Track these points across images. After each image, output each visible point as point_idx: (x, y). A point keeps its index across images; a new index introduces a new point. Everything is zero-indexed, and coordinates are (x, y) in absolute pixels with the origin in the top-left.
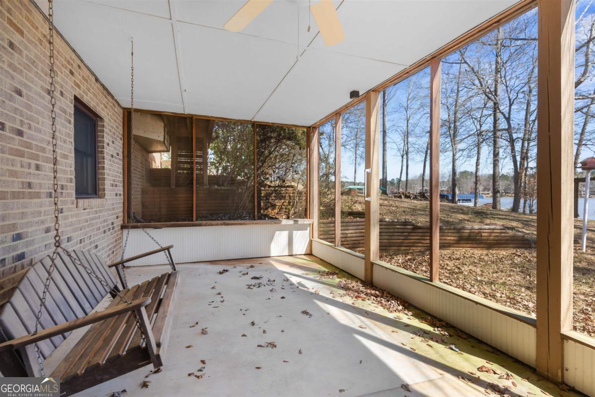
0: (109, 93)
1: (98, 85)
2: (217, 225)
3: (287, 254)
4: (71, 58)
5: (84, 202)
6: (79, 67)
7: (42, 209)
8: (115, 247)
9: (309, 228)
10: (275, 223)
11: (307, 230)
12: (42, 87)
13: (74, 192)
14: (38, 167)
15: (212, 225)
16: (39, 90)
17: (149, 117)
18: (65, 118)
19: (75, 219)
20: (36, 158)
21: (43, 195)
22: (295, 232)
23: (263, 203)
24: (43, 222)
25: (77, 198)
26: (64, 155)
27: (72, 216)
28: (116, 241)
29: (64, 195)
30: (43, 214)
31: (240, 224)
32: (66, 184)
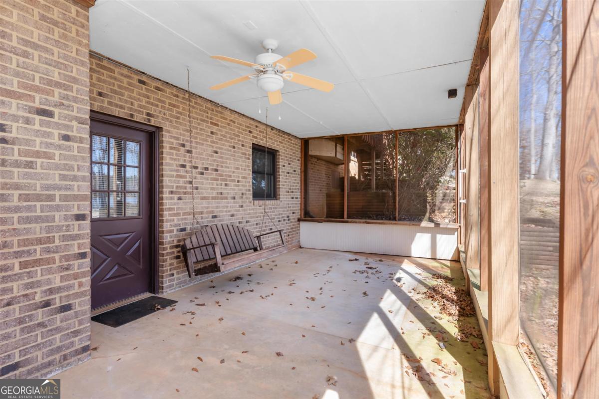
0: (284, 133)
1: (274, 131)
2: (360, 222)
3: (430, 257)
4: (250, 124)
5: (259, 202)
6: (257, 126)
7: (229, 205)
8: (290, 232)
9: (456, 233)
10: (413, 225)
11: (454, 234)
12: (229, 146)
13: (252, 196)
14: (226, 185)
15: (356, 222)
16: (228, 148)
17: (324, 140)
18: (245, 157)
19: (252, 211)
20: (226, 180)
21: (229, 198)
22: (439, 236)
23: (430, 206)
24: (229, 211)
25: (253, 200)
26: (244, 177)
27: (250, 210)
28: (292, 228)
29: (244, 198)
30: (229, 207)
31: (380, 223)
32: (245, 192)
